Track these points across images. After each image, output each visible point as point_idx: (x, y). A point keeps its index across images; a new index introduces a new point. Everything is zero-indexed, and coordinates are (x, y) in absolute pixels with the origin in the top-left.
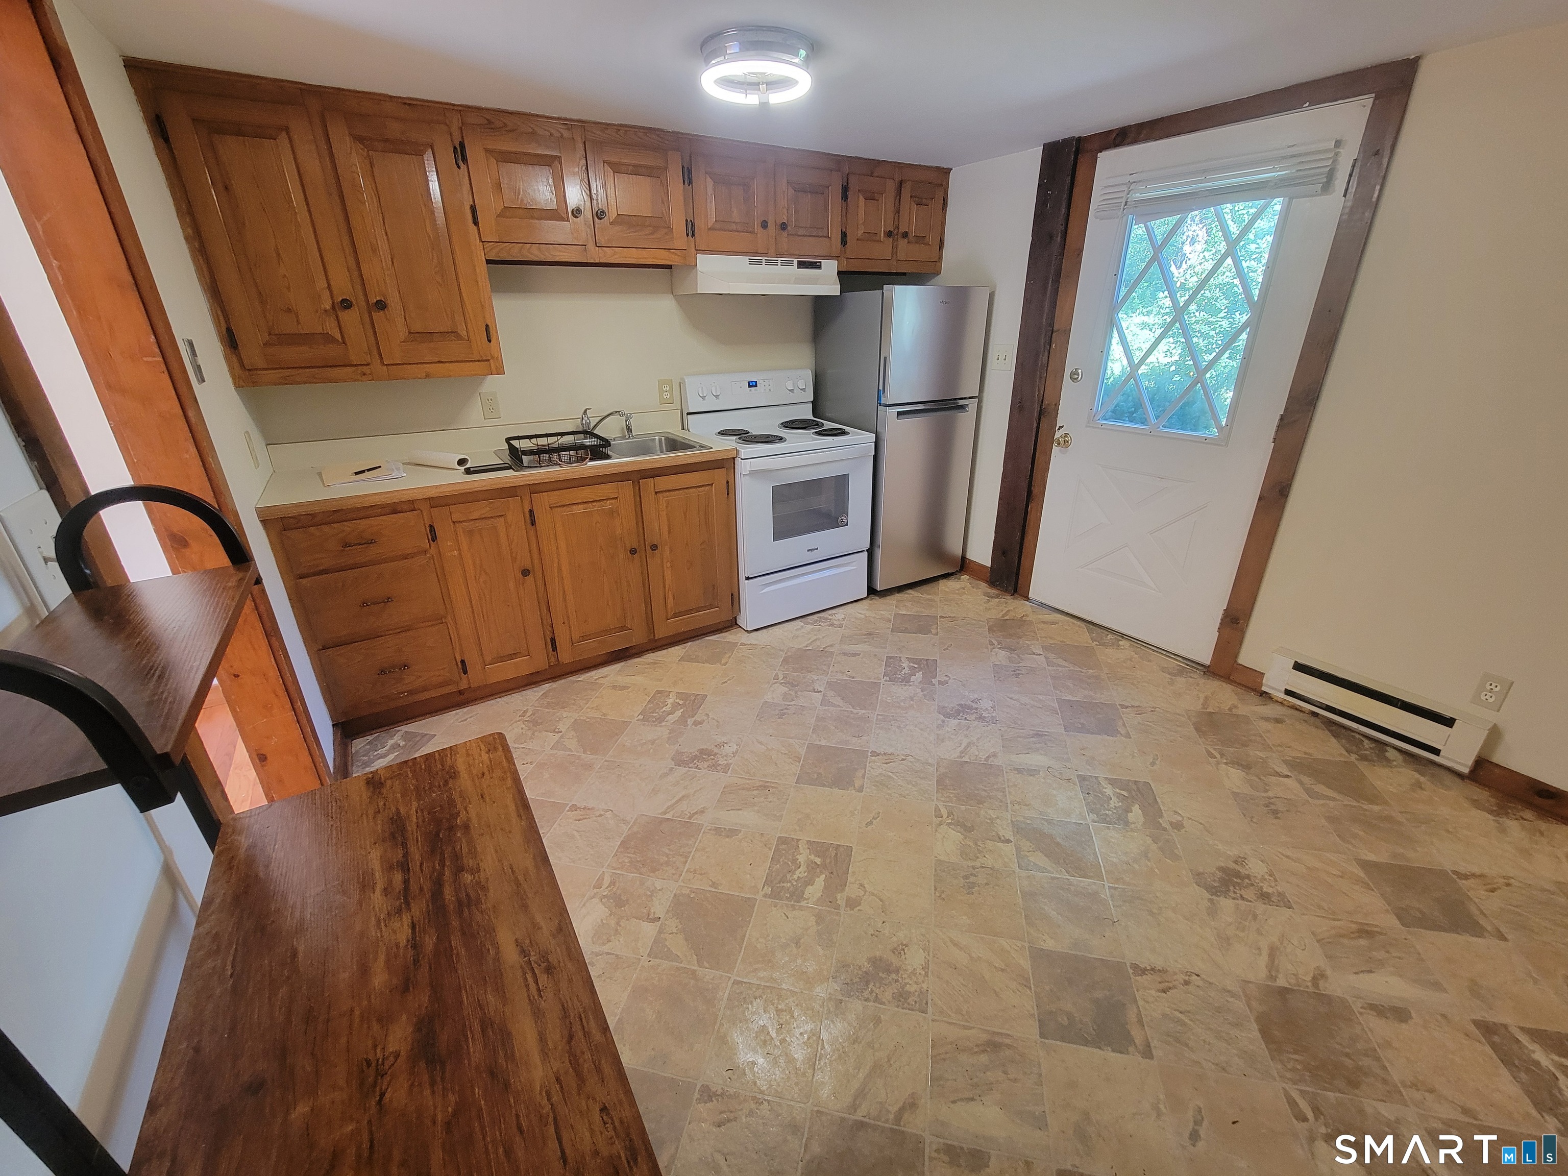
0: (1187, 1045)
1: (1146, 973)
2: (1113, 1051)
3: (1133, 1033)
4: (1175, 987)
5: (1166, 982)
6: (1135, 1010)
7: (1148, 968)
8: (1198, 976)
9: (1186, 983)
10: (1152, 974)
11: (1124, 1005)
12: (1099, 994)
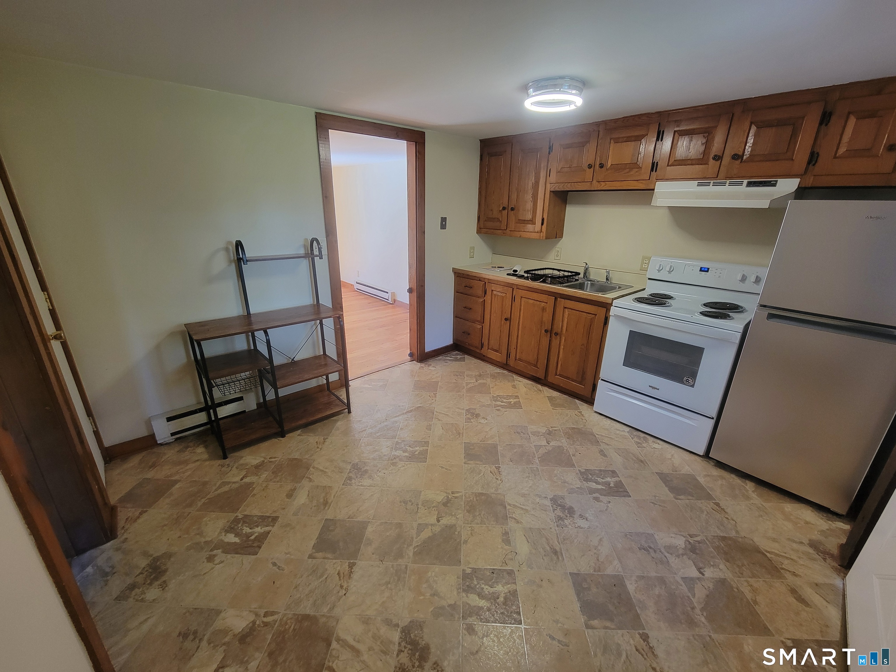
0: (311, 575)
1: (350, 568)
2: (315, 543)
3: (321, 553)
4: (340, 580)
5: (344, 576)
6: (331, 557)
7: (353, 570)
8: (345, 594)
9: (342, 587)
10: (349, 571)
11: (334, 554)
12: (341, 544)
